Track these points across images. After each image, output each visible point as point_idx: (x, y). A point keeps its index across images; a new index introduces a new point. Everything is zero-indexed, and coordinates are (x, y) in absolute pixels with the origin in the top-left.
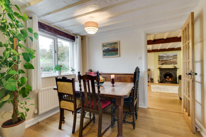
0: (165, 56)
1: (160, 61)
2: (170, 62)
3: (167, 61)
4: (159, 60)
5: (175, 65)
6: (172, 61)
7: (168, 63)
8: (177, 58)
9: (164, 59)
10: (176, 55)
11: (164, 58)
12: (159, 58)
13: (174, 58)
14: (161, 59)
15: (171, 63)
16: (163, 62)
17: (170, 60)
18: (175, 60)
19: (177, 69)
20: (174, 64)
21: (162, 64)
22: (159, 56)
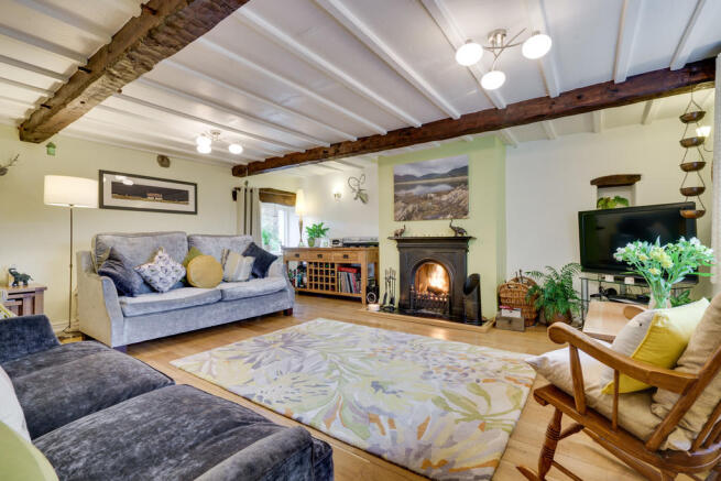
0: (419, 174)
1: (401, 204)
2: (440, 203)
3: (426, 198)
4: (396, 198)
5: (457, 223)
6: (445, 198)
7: (428, 209)
8: (466, 183)
9: (415, 191)
10: (464, 170)
11: (413, 186)
12: (397, 188)
13: (454, 185)
14: (402, 193)
15: (441, 212)
16: (410, 208)
17: (439, 194)
18: (458, 191)
19: (466, 239)
20: (456, 218)
21: (408, 217)
22: (397, 178)
